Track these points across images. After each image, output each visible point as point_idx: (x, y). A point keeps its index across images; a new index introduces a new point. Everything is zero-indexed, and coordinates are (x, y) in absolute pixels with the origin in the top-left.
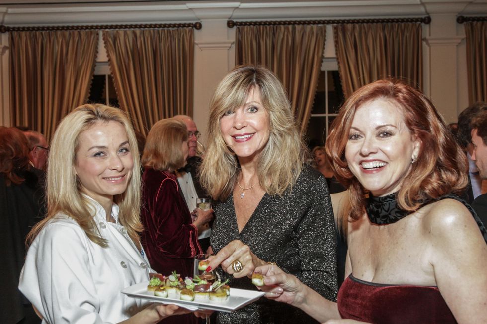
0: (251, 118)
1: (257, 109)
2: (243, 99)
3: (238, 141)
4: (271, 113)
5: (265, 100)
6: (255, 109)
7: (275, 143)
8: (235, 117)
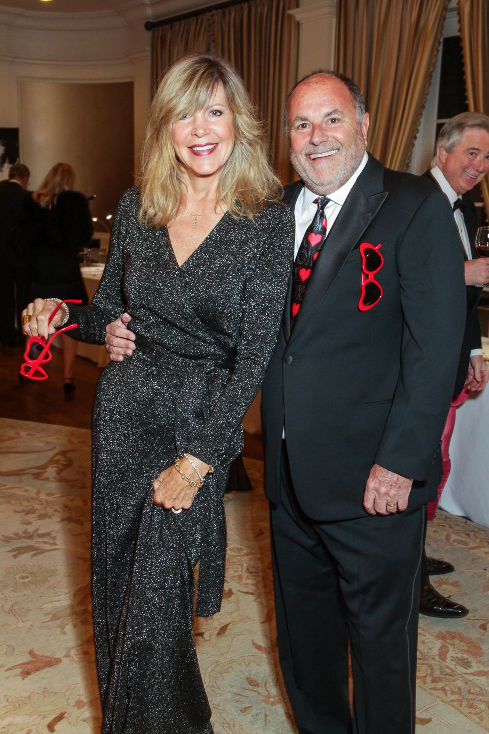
0: (214, 123)
1: (221, 113)
2: (205, 101)
3: (196, 154)
4: (237, 115)
5: (230, 101)
6: (217, 113)
7: (243, 153)
8: (194, 122)
